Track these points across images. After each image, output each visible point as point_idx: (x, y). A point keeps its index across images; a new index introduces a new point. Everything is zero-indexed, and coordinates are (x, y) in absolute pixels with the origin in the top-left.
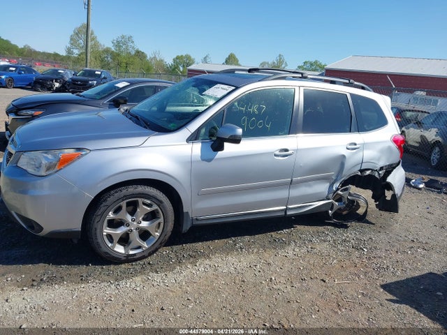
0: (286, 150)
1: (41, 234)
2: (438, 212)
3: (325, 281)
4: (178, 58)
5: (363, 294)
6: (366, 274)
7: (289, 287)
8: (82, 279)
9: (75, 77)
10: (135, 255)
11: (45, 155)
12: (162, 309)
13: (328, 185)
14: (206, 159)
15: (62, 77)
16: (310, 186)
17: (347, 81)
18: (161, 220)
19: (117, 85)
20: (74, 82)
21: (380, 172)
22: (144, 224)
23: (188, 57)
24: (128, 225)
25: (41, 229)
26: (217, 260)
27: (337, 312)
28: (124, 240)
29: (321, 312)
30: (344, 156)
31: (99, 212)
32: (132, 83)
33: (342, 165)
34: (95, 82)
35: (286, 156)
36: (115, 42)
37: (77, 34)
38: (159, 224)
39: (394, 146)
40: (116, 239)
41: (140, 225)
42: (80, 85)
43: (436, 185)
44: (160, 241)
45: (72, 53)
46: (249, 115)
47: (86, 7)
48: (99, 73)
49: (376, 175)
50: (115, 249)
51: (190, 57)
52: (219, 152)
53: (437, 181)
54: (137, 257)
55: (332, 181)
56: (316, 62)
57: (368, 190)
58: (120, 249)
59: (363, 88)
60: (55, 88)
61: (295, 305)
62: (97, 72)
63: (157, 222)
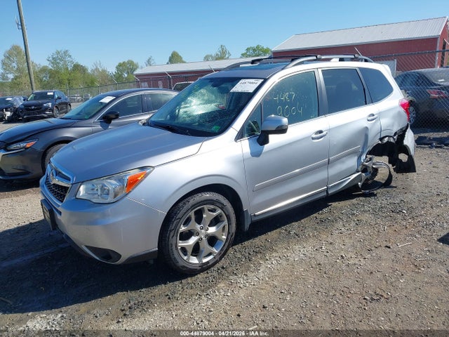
0: (321, 132)
1: (119, 262)
2: (441, 165)
3: (389, 248)
4: (120, 65)
5: (429, 251)
6: (419, 232)
7: (362, 260)
8: (169, 298)
9: (26, 102)
10: (208, 262)
11: (109, 181)
12: (264, 307)
13: (356, 158)
14: (256, 154)
15: (12, 104)
16: (343, 162)
17: (353, 57)
18: (226, 222)
19: (101, 101)
20: (27, 108)
21: (395, 137)
22: (212, 230)
23: (131, 63)
24: (198, 234)
25: (119, 256)
26: (281, 250)
27: (419, 272)
28: (196, 250)
29: (405, 276)
30: (367, 128)
31: (172, 227)
32: (117, 97)
33: (366, 136)
34: (50, 104)
35: (321, 137)
36: (51, 59)
37: (8, 58)
38: (224, 226)
39: (402, 110)
40: (190, 251)
41: (209, 232)
42: (34, 109)
43: (425, 141)
44: (227, 244)
45: (7, 78)
46: (283, 104)
47: (20, 27)
48: (52, 94)
49: (392, 140)
50: (191, 261)
51: (132, 62)
52: (266, 146)
53: (425, 137)
54: (210, 264)
55: (359, 154)
56: (258, 47)
57: (384, 157)
58: (194, 260)
59: (366, 61)
60: (6, 118)
61: (379, 275)
62: (49, 94)
63: (222, 226)
